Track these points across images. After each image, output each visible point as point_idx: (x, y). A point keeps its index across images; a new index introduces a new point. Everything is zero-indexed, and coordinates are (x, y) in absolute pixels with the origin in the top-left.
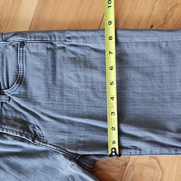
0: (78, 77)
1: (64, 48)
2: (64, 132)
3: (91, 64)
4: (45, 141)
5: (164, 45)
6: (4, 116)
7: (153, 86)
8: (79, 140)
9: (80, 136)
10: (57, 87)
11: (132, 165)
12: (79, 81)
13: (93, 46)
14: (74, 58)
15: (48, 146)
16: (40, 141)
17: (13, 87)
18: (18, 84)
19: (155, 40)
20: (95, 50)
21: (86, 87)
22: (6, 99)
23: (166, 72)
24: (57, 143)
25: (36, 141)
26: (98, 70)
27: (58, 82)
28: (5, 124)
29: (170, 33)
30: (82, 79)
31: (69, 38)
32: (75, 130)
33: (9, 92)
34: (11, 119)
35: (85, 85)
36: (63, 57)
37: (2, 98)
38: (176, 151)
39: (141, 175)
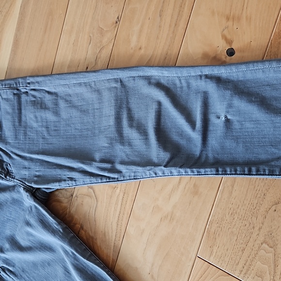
0: (36, 117)
1: (27, 92)
2: (26, 168)
3: (45, 105)
4: (13, 177)
5: (93, 85)
7: (88, 122)
8: (36, 174)
9: (36, 171)
10: (22, 128)
11: (76, 196)
12: (37, 122)
13: (47, 89)
14: (34, 101)
15: (15, 180)
16: (10, 177)
19: (86, 80)
20: (49, 93)
21: (42, 126)
23: (97, 109)
24: (21, 178)
25: (7, 177)
26: (49, 110)
27: (23, 124)
30: (39, 119)
31: (29, 83)
32: (32, 165)
35: (41, 124)
36: (27, 101)
38: (101, 179)
39: (82, 204)
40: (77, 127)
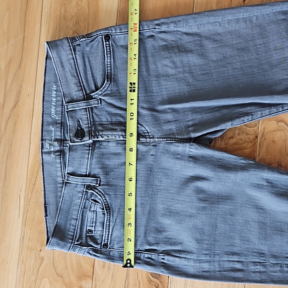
0: (174, 63)
1: (152, 36)
2: (169, 122)
3: (185, 48)
4: (151, 137)
5: (254, 19)
6: (97, 123)
7: (250, 59)
8: (188, 125)
9: (188, 121)
10: (152, 77)
11: (263, 135)
12: (176, 67)
13: (184, 30)
14: (165, 45)
15: (157, 140)
16: (146, 138)
17: (103, 86)
18: (109, 82)
20: (187, 34)
21: (184, 72)
22: (96, 102)
23: (260, 44)
24: (165, 135)
25: (141, 139)
26: (193, 53)
27: (152, 73)
28: (102, 131)
29: (260, 7)
30: (179, 64)
31: (158, 25)
32: (180, 117)
33: (100, 93)
34: (107, 123)
35: (182, 70)
36: (154, 46)
37: (92, 103)
40: (236, 67)
